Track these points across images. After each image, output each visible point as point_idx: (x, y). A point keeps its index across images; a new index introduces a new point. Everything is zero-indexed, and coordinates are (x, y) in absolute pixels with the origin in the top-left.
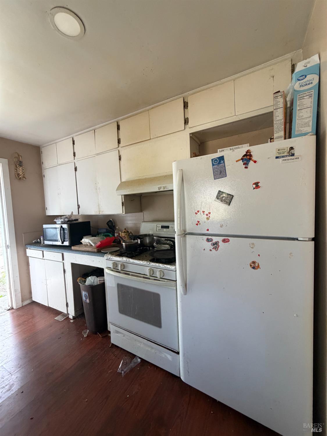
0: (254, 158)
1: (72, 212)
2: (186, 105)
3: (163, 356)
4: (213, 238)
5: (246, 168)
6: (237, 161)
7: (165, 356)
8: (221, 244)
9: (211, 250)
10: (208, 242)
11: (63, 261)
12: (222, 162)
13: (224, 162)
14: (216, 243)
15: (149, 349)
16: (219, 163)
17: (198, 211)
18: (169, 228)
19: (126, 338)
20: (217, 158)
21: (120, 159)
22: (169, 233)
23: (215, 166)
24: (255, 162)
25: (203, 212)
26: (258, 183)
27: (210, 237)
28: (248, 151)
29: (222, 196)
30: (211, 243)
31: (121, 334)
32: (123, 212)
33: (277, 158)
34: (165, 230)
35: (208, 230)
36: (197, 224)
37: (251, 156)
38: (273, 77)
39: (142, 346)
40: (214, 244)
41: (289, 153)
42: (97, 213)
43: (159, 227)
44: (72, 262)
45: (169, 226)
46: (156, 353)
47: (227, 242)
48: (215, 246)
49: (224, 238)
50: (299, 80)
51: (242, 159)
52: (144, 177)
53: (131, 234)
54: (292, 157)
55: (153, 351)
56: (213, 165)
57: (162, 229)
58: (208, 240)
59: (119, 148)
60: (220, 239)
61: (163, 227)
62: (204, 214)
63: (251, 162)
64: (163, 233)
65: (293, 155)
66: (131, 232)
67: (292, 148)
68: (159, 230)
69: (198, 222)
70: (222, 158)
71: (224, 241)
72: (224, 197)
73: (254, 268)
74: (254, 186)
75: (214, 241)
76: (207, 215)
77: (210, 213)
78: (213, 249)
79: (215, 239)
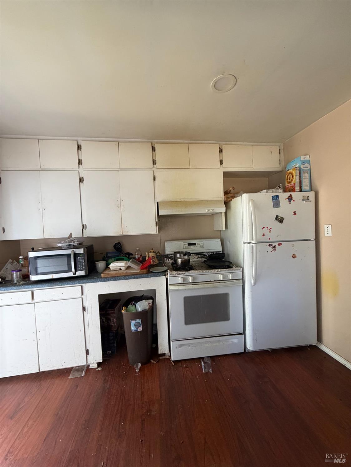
0: (293, 199)
1: (71, 235)
2: (221, 151)
3: (231, 343)
4: (272, 243)
5: (290, 203)
6: (285, 199)
7: (232, 342)
8: (277, 246)
9: (271, 251)
10: (270, 246)
11: (83, 297)
12: (278, 198)
13: (279, 198)
14: (275, 247)
15: (217, 344)
16: (276, 199)
17: (264, 227)
18: (195, 245)
19: (192, 346)
20: (275, 196)
21: (154, 180)
22: (196, 249)
23: (274, 200)
24: (294, 201)
25: (267, 228)
26: (296, 212)
27: (271, 243)
28: (290, 195)
29: (278, 218)
30: (272, 247)
31: (185, 346)
32: (156, 232)
33: (303, 200)
34: (192, 247)
35: (270, 239)
36: (263, 236)
37: (292, 197)
38: (272, 152)
39: (210, 345)
40: (273, 247)
41: (307, 198)
42: (119, 234)
43: (186, 245)
44: (99, 294)
45: (195, 243)
46: (224, 344)
47: (280, 245)
48: (274, 248)
49: (279, 243)
50: (302, 164)
51: (288, 198)
52: (182, 199)
53: (158, 254)
54: (308, 201)
55: (221, 343)
56: (273, 199)
57: (189, 246)
58: (270, 245)
59: (154, 169)
60: (276, 244)
61: (189, 244)
62: (267, 229)
63: (292, 201)
64: (191, 250)
65: (309, 200)
66: (158, 252)
67: (308, 197)
68: (186, 247)
69: (264, 234)
70: (277, 196)
71: (279, 245)
72: (279, 219)
73: (294, 258)
74: (294, 213)
75: (273, 246)
76: (269, 230)
77: (271, 228)
78: (273, 250)
79: (274, 244)
